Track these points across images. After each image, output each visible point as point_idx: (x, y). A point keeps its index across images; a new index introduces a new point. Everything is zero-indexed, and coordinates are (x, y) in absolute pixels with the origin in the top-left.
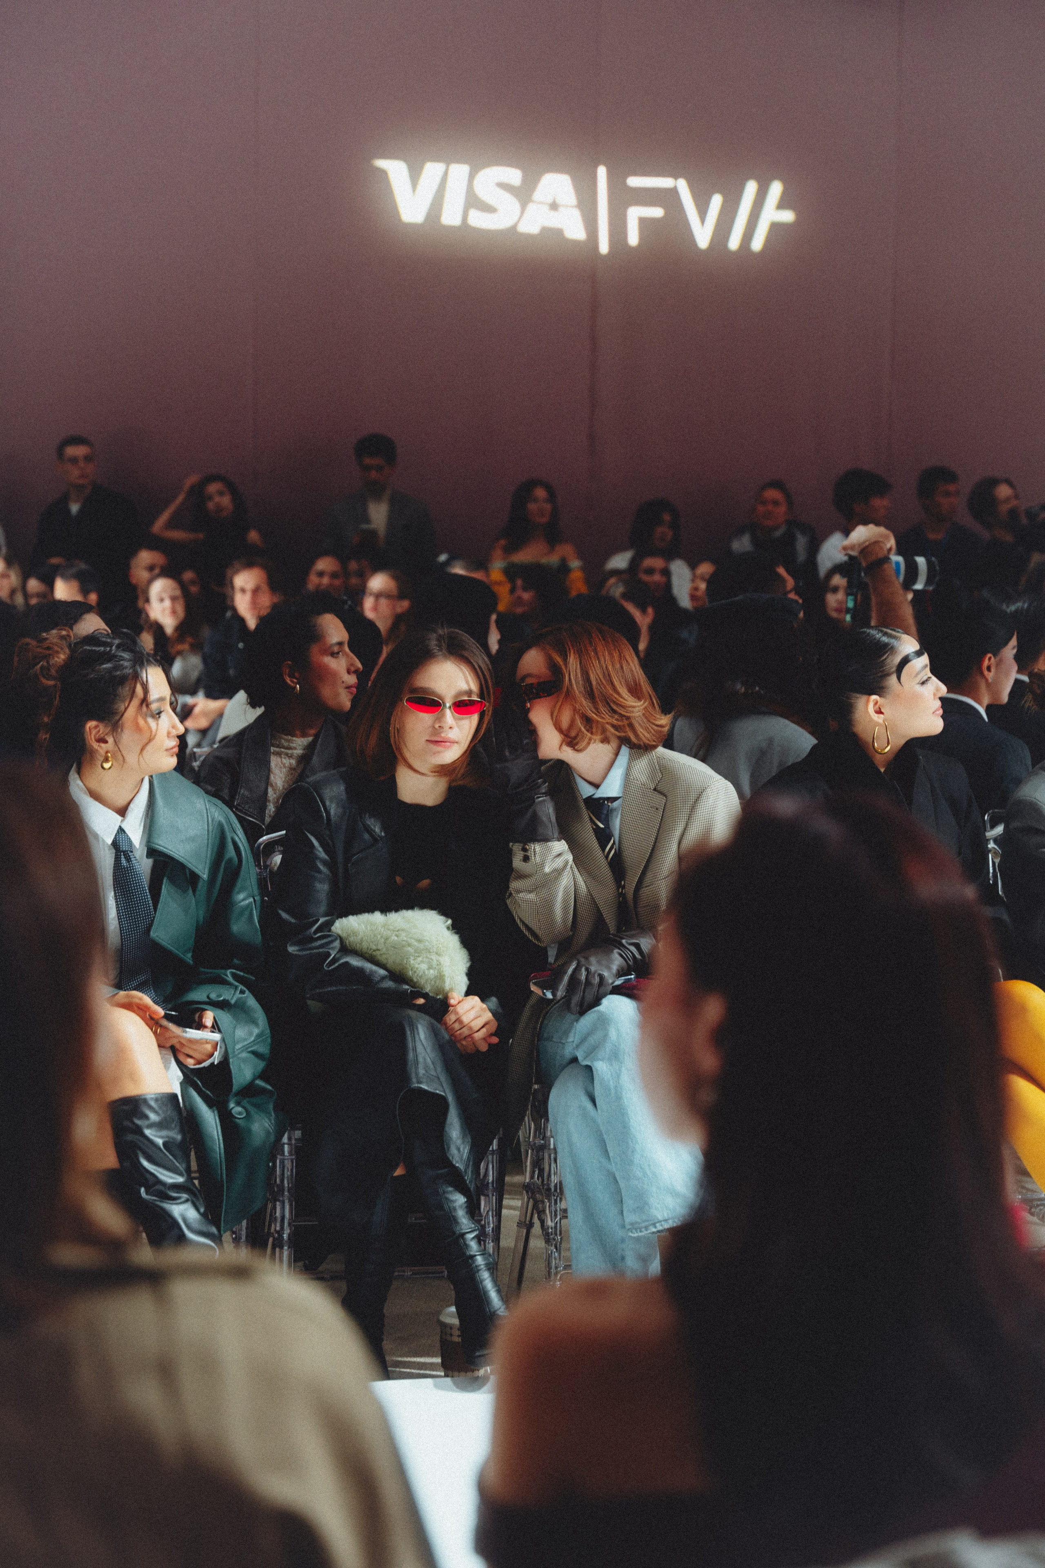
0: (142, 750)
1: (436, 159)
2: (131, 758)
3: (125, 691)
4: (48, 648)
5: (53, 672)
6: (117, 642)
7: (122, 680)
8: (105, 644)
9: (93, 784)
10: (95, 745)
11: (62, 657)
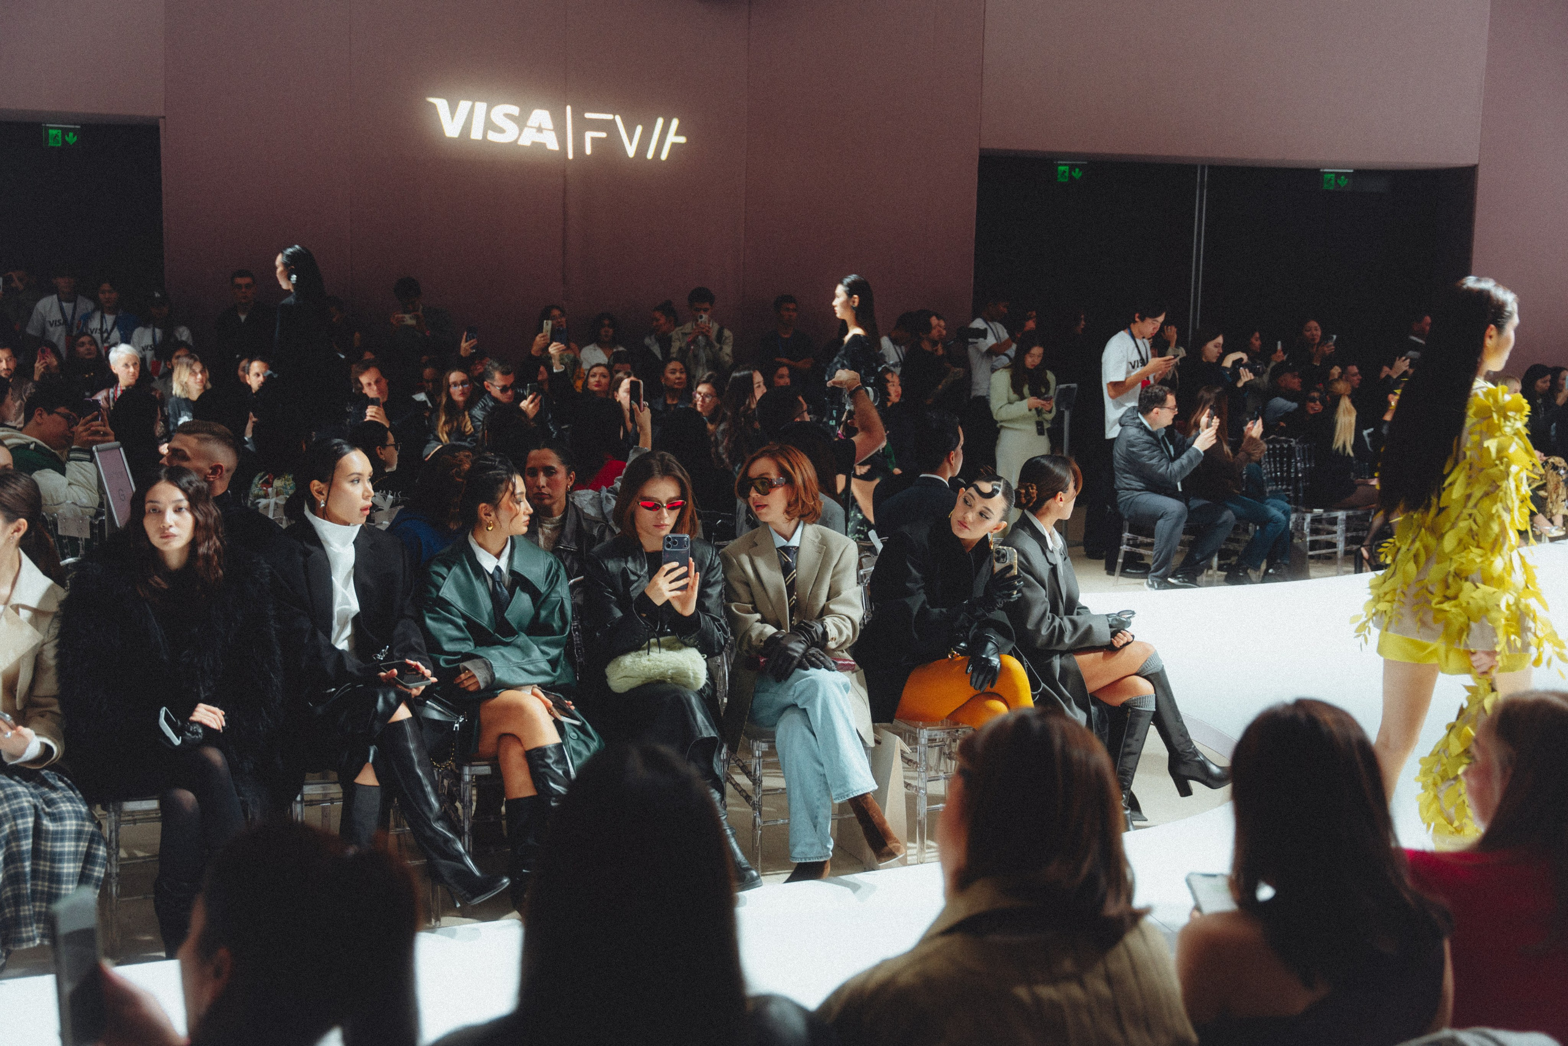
0: (511, 520)
1: (468, 98)
2: (505, 525)
3: (503, 487)
4: (460, 461)
5: (462, 474)
6: (498, 459)
7: (502, 481)
8: (491, 460)
9: (481, 540)
10: (484, 517)
11: (467, 466)
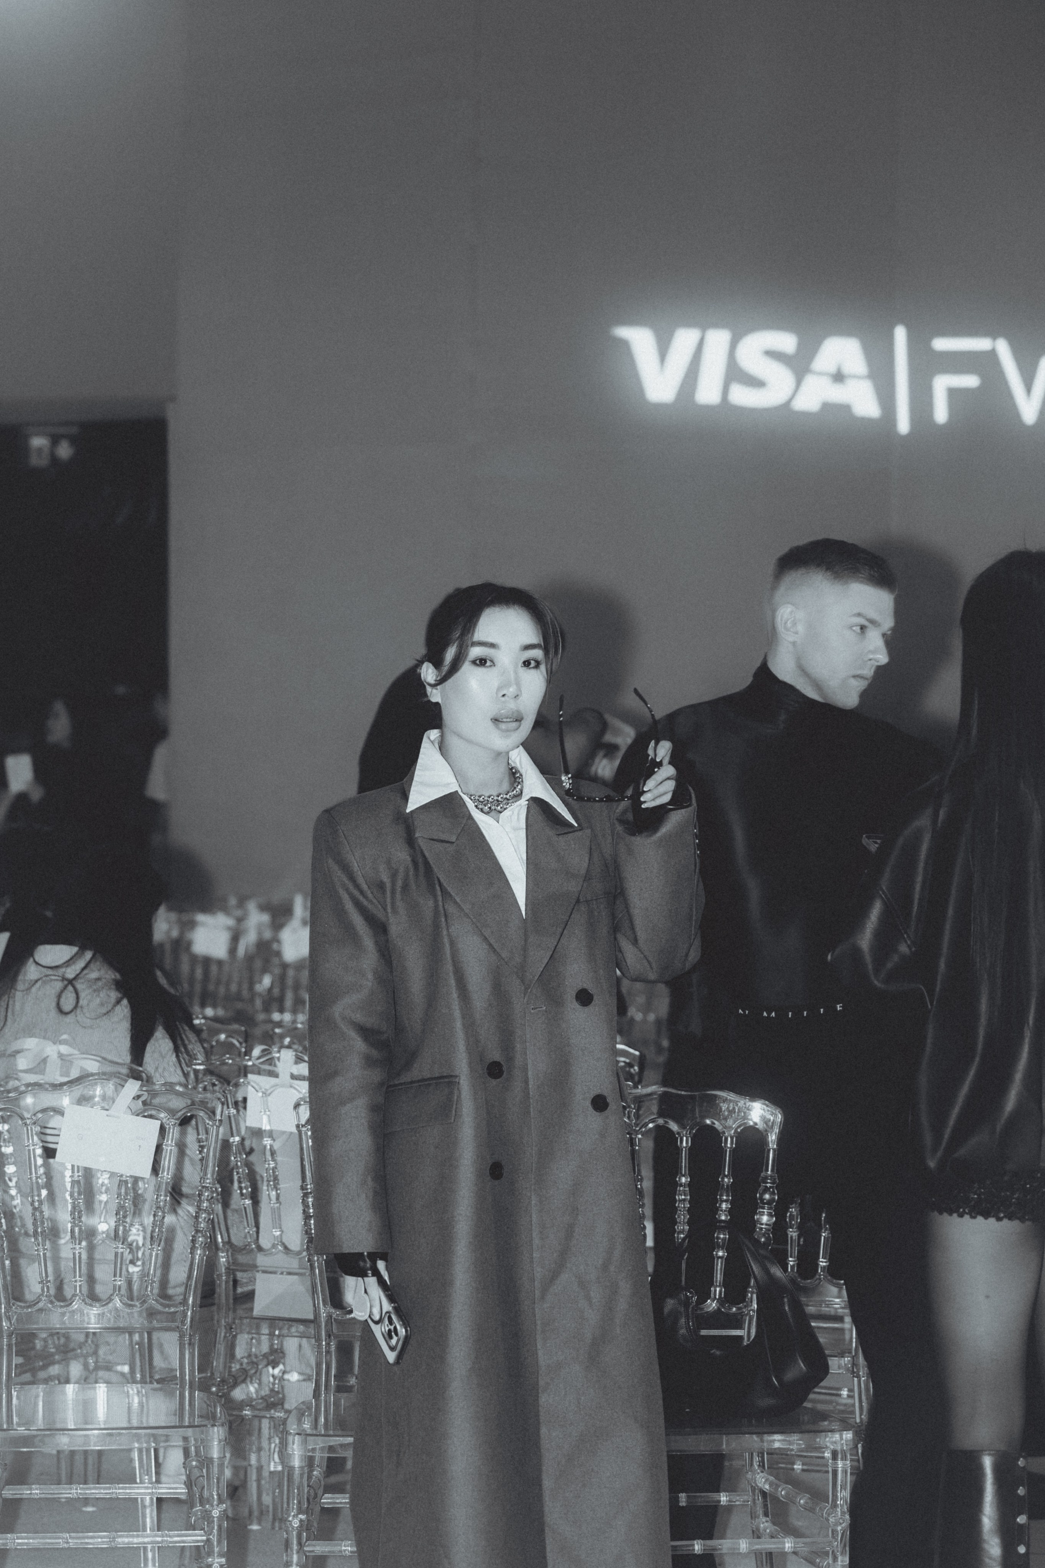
1: (689, 324)
